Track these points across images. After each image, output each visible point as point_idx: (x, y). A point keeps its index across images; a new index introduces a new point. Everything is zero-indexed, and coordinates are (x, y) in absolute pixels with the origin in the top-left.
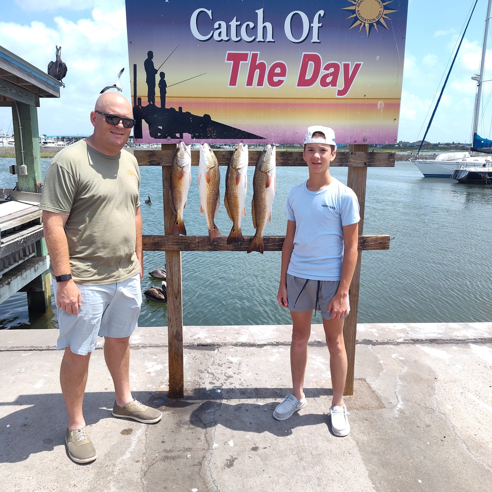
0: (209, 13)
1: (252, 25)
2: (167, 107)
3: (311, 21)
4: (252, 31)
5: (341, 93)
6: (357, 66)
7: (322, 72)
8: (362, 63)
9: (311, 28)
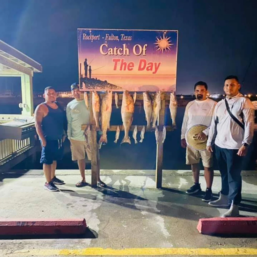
0: (107, 45)
1: (121, 49)
2: (92, 78)
3: (142, 48)
5: (154, 73)
7: (147, 66)
8: (161, 62)
9: (142, 51)
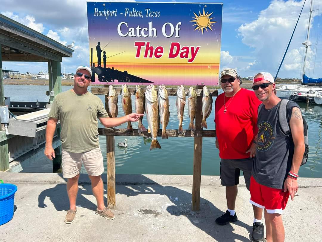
0: (126, 24)
1: (146, 29)
3: (175, 27)
4: (146, 32)
5: (190, 61)
6: (198, 48)
7: (181, 51)
8: (200, 47)
9: (175, 31)
